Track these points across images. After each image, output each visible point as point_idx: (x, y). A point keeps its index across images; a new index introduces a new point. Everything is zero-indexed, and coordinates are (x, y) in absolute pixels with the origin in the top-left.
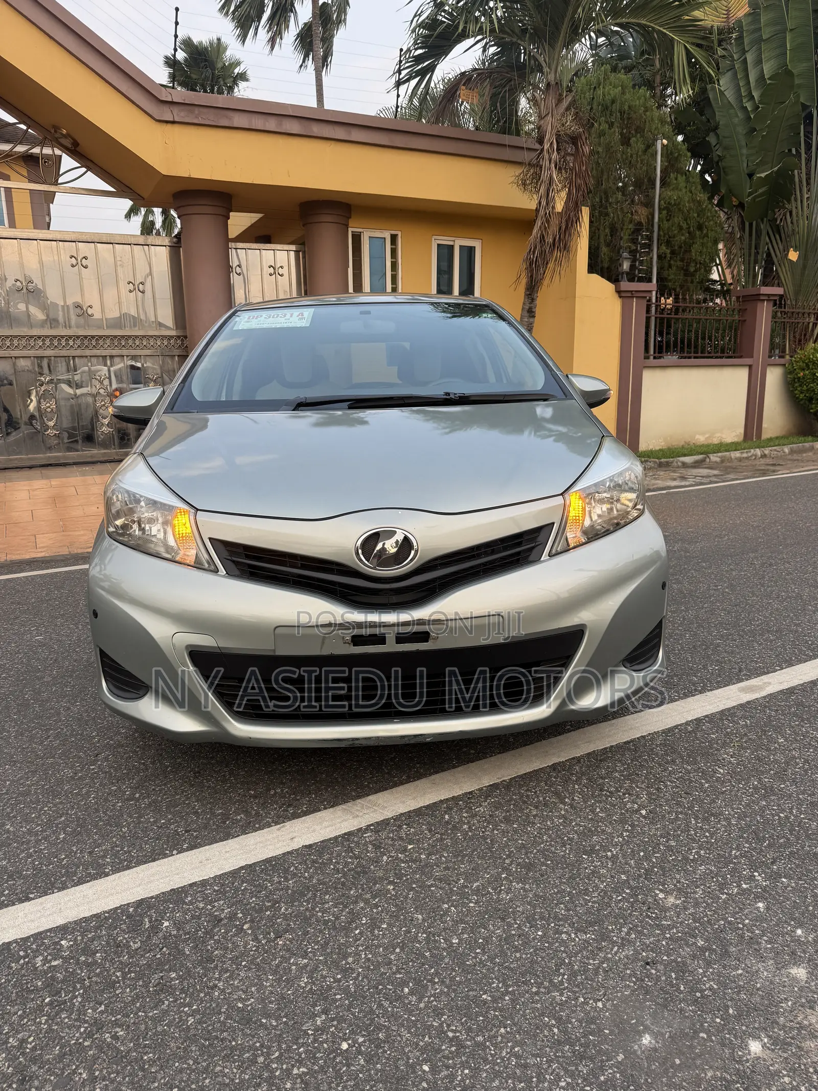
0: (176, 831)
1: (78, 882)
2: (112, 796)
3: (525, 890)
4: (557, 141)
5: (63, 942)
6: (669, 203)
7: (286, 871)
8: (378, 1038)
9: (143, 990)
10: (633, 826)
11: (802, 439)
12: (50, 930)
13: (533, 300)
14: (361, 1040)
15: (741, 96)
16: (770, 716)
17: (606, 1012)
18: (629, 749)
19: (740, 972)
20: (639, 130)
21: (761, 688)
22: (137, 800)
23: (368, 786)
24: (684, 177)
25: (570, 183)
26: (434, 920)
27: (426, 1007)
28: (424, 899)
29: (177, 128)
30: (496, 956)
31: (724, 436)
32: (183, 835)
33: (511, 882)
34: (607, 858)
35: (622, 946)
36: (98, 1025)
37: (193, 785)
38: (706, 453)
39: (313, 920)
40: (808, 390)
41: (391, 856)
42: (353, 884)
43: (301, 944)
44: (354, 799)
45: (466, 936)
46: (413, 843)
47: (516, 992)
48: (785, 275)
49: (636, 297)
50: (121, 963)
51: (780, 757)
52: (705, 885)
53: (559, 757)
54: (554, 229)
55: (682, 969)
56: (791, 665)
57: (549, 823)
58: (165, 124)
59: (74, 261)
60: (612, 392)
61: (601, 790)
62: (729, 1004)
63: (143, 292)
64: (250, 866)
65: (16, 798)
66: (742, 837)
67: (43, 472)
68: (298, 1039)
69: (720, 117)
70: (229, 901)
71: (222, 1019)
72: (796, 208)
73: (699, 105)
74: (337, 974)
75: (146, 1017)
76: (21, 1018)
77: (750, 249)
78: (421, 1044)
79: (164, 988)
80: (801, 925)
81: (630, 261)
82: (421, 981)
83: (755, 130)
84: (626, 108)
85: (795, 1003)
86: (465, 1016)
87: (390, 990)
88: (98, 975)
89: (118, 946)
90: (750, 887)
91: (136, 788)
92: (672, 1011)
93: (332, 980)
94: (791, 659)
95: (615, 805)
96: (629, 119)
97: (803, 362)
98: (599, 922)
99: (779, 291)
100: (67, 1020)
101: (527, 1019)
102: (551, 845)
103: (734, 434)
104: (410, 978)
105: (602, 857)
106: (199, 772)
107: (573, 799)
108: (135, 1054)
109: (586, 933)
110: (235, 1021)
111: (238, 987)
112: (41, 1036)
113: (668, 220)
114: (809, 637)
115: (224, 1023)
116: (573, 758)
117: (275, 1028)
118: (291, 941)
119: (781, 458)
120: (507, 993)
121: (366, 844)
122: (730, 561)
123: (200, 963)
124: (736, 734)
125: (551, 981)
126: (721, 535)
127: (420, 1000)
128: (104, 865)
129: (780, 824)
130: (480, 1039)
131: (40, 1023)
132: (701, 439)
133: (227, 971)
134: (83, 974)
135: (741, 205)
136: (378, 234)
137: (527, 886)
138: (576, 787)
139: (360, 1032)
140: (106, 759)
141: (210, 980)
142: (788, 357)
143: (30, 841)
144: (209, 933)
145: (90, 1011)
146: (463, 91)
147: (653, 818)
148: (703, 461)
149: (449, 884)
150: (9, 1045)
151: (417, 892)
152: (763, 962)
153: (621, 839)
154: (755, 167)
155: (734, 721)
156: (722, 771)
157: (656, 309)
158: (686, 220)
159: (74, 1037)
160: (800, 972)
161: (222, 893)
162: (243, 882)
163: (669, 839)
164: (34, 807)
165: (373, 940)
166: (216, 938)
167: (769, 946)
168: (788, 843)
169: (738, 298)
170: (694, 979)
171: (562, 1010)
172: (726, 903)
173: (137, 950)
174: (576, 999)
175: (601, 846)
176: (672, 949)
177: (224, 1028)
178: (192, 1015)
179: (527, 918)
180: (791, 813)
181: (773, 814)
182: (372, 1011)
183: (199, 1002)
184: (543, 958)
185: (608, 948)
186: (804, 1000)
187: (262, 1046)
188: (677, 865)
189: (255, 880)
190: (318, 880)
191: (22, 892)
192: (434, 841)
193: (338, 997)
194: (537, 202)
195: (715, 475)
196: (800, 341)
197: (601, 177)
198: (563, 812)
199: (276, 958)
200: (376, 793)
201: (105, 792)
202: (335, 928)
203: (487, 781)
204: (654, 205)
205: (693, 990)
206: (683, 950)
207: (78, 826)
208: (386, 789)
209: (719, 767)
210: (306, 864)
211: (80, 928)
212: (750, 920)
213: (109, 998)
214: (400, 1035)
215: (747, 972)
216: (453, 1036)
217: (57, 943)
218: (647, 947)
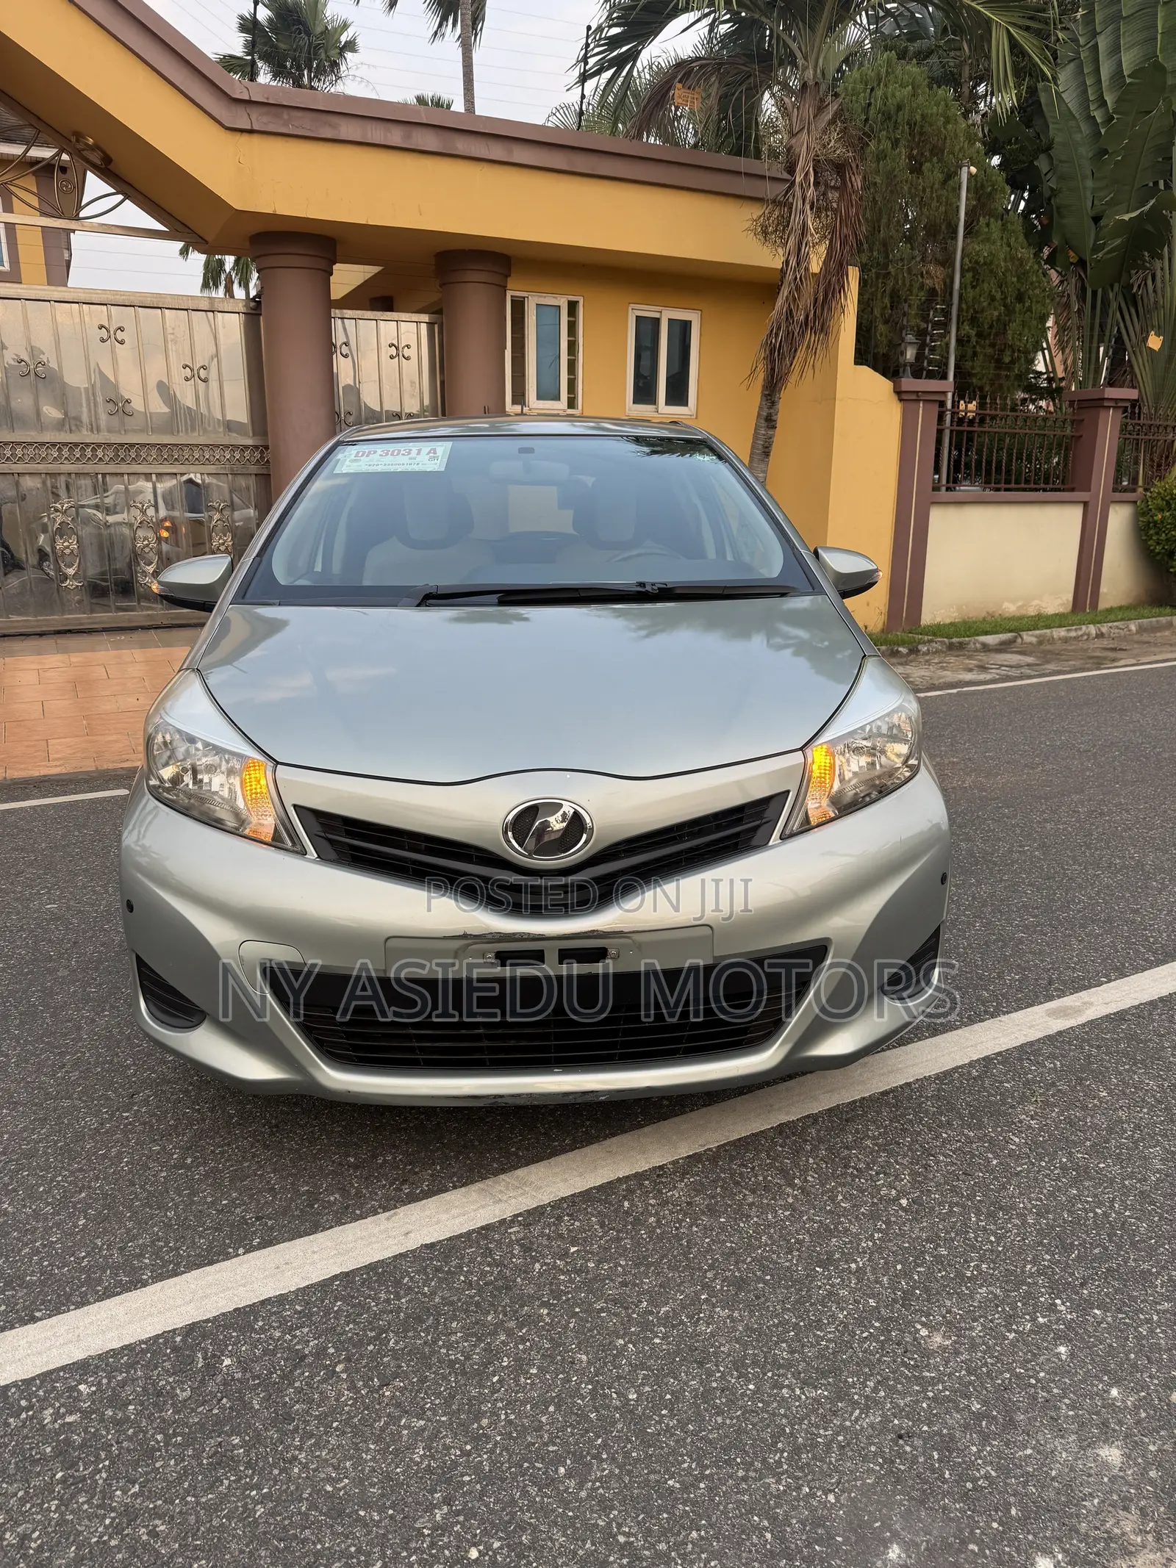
0: (243, 1217)
1: (104, 1294)
2: (154, 1161)
3: (733, 1320)
4: (814, 170)
5: (82, 1387)
6: (977, 262)
7: (398, 1283)
8: (521, 1543)
9: (194, 1463)
10: (888, 1223)
11: (1156, 610)
12: (63, 1368)
13: (773, 403)
14: (496, 1545)
15: (1088, 100)
16: (1089, 1056)
17: (840, 1509)
18: (888, 1104)
19: (1029, 1451)
20: (937, 151)
21: (1078, 1011)
22: (188, 1168)
23: (516, 1154)
24: (1000, 222)
25: (830, 232)
26: (604, 1363)
27: (589, 1496)
28: (590, 1330)
29: (256, 139)
30: (690, 1421)
31: (1044, 605)
32: (253, 1225)
33: (714, 1306)
34: (850, 1272)
35: (866, 1409)
36: (130, 1515)
37: (268, 1146)
38: (1017, 630)
39: (434, 1360)
40: (1167, 540)
41: (546, 1264)
42: (492, 1305)
43: (416, 1396)
44: (496, 1173)
45: (647, 1389)
46: (579, 1244)
47: (716, 1477)
48: (1142, 369)
49: (924, 401)
50: (164, 1420)
51: (1100, 1120)
52: (986, 1317)
53: (787, 1114)
54: (806, 299)
55: (947, 1445)
56: (1123, 975)
57: (770, 1217)
58: (238, 134)
59: (104, 333)
60: (881, 574)
61: (846, 1167)
62: (1012, 1499)
63: (205, 381)
64: (346, 1274)
65: (17, 1160)
66: (1041, 1243)
67: (59, 641)
68: (409, 1541)
69: (1056, 133)
70: (317, 1327)
71: (303, 1508)
72: (1162, 269)
73: (1025, 112)
74: (466, 1444)
75: (198, 1503)
76: (23, 1501)
77: (1092, 329)
78: (581, 1552)
79: (223, 1460)
80: (1117, 1382)
81: (916, 346)
82: (583, 1457)
83: (1105, 152)
84: (918, 117)
85: (1103, 1502)
86: (643, 1513)
87: (539, 1469)
88: (130, 1439)
89: (159, 1394)
90: (1049, 1321)
91: (187, 1149)
92: (931, 1509)
93: (458, 1453)
94: (1123, 965)
95: (865, 1191)
96: (921, 134)
97: (1163, 499)
98: (836, 1372)
99: (1132, 394)
100: (86, 1507)
101: (729, 1518)
102: (771, 1250)
103: (1059, 601)
104: (569, 1453)
105: (843, 1270)
106: (277, 1126)
107: (806, 1181)
108: (180, 1560)
109: (816, 1388)
110: (321, 1513)
111: (326, 1460)
112: (50, 1530)
113: (974, 287)
114: (1151, 931)
115: (306, 1515)
116: (808, 1116)
117: (377, 1524)
118: (402, 1390)
119: (1124, 639)
120: (703, 1477)
121: (511, 1244)
122: (1044, 807)
123: (274, 1422)
124: (1040, 1082)
125: (764, 1461)
126: (1032, 763)
127: (581, 1486)
128: (141, 1268)
129: (1096, 1226)
130: (662, 1547)
131: (49, 1509)
132: (1011, 608)
133: (312, 1435)
134: (110, 1437)
135: (1082, 263)
136: (550, 300)
137: (736, 1314)
138: (811, 1161)
139: (496, 1533)
140: (146, 1102)
141: (287, 1448)
142: (1140, 490)
143: (36, 1229)
144: (287, 1377)
145: (118, 1493)
146: (678, 92)
147: (917, 1210)
148: (1013, 641)
149: (626, 1308)
150: (5, 1543)
151: (581, 1319)
152: (1062, 1437)
153: (870, 1244)
154: (1104, 207)
155: (1038, 1063)
156: (1017, 1140)
157: (952, 417)
158: (1000, 287)
159: (96, 1532)
160: (1112, 1454)
161: (306, 1315)
162: (336, 1299)
163: (939, 1245)
164: (43, 1176)
165: (517, 1392)
166: (297, 1384)
167: (1071, 1413)
168: (1105, 1256)
169: (1072, 403)
170: (964, 1462)
171: (778, 1505)
172: (1015, 1346)
173: (185, 1401)
174: (799, 1488)
175: (843, 1253)
176: (935, 1415)
177: (306, 1523)
178: (262, 1502)
179: (734, 1363)
180: (1112, 1207)
181: (1085, 1209)
182: (513, 1502)
183: (271, 1482)
184: (754, 1425)
185: (846, 1412)
186: (1115, 1497)
187: (359, 1551)
188: (948, 1285)
189: (353, 1297)
190: (443, 1298)
191: (25, 1308)
192: (607, 1242)
193: (467, 1478)
194: (783, 259)
195: (1028, 665)
196: (1159, 465)
197: (879, 220)
198: (790, 1200)
199: (380, 1417)
200: (527, 1165)
201: (144, 1155)
202: (464, 1373)
203: (684, 1150)
204: (953, 265)
205: (961, 1479)
206: (951, 1416)
207: (104, 1207)
208: (542, 1160)
209: (1014, 1134)
210: (426, 1274)
211: (106, 1365)
212: (1047, 1373)
213: (147, 1473)
214: (550, 1538)
215: (1039, 1452)
216: (626, 1543)
217: (74, 1389)
218: (901, 1411)
